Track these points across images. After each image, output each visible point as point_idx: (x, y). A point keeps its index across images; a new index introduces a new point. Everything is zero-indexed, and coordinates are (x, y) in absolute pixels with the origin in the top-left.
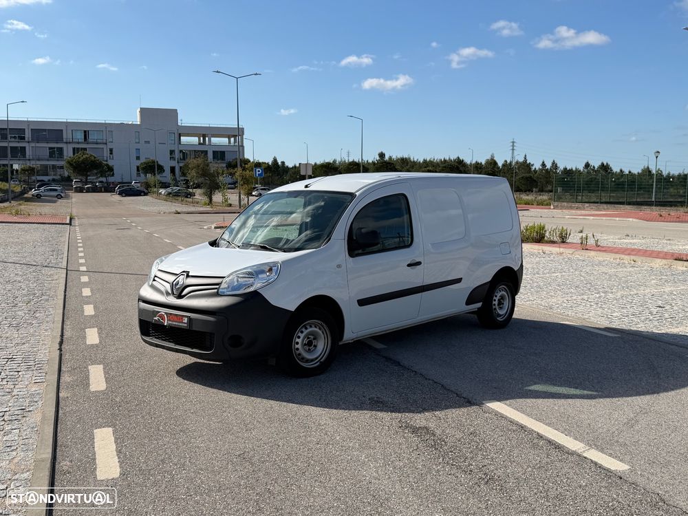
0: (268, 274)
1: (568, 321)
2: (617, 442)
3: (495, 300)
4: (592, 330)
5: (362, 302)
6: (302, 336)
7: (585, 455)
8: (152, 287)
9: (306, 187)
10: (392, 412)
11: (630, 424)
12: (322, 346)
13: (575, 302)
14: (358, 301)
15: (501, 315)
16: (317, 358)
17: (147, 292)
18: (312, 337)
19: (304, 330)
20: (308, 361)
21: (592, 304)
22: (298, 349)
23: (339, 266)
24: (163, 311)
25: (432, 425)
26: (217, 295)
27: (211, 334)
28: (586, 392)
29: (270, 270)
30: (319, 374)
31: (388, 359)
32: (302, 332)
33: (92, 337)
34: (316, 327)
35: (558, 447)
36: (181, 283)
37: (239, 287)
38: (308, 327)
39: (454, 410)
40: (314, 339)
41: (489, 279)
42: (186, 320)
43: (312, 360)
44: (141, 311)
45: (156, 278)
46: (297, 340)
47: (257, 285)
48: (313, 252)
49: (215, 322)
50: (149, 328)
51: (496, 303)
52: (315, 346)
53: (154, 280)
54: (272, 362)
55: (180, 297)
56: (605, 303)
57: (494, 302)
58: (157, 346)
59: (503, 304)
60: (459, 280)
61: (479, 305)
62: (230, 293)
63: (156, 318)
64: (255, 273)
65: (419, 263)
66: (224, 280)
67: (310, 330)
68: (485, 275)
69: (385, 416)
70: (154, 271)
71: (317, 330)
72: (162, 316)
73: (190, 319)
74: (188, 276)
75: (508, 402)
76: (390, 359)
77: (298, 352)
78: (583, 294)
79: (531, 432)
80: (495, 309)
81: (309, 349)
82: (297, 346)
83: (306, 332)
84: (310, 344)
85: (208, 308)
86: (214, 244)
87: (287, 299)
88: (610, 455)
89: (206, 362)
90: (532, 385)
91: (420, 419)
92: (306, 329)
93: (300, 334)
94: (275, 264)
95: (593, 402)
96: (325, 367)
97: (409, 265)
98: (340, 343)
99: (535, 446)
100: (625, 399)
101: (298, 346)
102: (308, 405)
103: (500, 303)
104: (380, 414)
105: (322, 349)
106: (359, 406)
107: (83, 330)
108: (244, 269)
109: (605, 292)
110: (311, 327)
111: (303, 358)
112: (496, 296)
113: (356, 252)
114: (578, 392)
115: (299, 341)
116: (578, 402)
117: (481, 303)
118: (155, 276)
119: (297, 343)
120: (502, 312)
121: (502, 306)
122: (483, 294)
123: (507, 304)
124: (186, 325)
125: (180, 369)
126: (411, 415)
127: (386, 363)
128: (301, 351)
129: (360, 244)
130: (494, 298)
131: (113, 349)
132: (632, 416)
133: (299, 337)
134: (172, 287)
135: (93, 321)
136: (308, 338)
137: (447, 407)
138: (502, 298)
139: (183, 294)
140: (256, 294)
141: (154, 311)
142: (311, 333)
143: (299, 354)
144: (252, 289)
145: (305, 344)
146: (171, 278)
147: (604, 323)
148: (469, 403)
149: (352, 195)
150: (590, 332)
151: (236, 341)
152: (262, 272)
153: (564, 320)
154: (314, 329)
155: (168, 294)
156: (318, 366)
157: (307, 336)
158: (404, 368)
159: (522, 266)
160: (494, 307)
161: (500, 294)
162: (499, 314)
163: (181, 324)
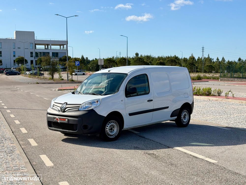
0: (96, 103)
1: (212, 124)
2: (216, 156)
3: (182, 116)
4: (221, 128)
5: (131, 114)
6: (109, 126)
7: (204, 159)
8: (52, 108)
9: (109, 71)
10: (141, 150)
11: (223, 152)
12: (116, 130)
13: (217, 118)
14: (129, 114)
15: (185, 122)
16: (114, 135)
17: (50, 111)
18: (112, 127)
19: (109, 124)
20: (111, 135)
21: (224, 119)
22: (107, 131)
23: (122, 101)
24: (57, 117)
25: (155, 153)
26: (79, 110)
27: (76, 125)
28: (210, 145)
29: (97, 102)
30: (115, 140)
31: (140, 136)
32: (109, 125)
33: (24, 131)
35: (196, 158)
36: (64, 107)
37: (86, 107)
38: (111, 123)
39: (163, 149)
40: (113, 127)
41: (180, 107)
42: (67, 120)
43: (112, 135)
44: (48, 118)
45: (54, 106)
47: (93, 107)
48: (112, 95)
49: (78, 120)
50: (52, 124)
51: (183, 117)
52: (113, 130)
53: (53, 106)
54: (98, 135)
55: (64, 112)
56: (229, 119)
58: (55, 130)
59: (186, 117)
60: (167, 107)
61: (176, 117)
62: (82, 110)
63: (55, 120)
64: (92, 103)
65: (152, 100)
66: (81, 106)
67: (111, 124)
68: (178, 106)
69: (140, 151)
70: (53, 103)
72: (57, 119)
73: (68, 120)
74: (67, 104)
75: (182, 147)
76: (141, 136)
77: (107, 132)
78: (221, 116)
79: (188, 154)
80: (182, 119)
81: (111, 131)
82: (107, 130)
83: (110, 125)
84: (111, 129)
85: (75, 115)
86: (73, 93)
87: (104, 112)
88: (213, 159)
89: (71, 137)
90: (192, 143)
91: (151, 152)
92: (110, 123)
93: (108, 125)
94: (99, 99)
95: (212, 147)
96: (116, 138)
97: (148, 101)
98: (123, 130)
99: (188, 157)
100: (224, 146)
102: (112, 148)
103: (184, 117)
104: (137, 151)
106: (131, 149)
107: (19, 128)
108: (88, 101)
109: (230, 115)
110: (112, 123)
111: (109, 134)
112: (183, 114)
113: (128, 96)
114: (208, 145)
115: (108, 128)
116: (207, 147)
117: (177, 117)
118: (54, 105)
119: (107, 129)
120: (185, 121)
121: (185, 118)
122: (177, 114)
123: (187, 117)
124: (67, 122)
125: (63, 140)
126: (148, 151)
127: (139, 138)
128: (108, 132)
129: (129, 93)
130: (182, 115)
131: (34, 134)
132: (224, 150)
133: (108, 127)
134: (61, 108)
135: (22, 125)
136: (111, 127)
137: (161, 149)
138: (185, 115)
140: (92, 110)
141: (54, 117)
143: (108, 133)
144: (91, 108)
145: (110, 129)
146: (60, 105)
147: (226, 125)
148: (169, 147)
149: (126, 74)
151: (85, 127)
152: (95, 102)
153: (210, 124)
154: (113, 124)
155: (59, 111)
156: (114, 138)
157: (110, 126)
158: (146, 139)
159: (193, 103)
161: (184, 113)
162: (184, 121)
163: (65, 122)
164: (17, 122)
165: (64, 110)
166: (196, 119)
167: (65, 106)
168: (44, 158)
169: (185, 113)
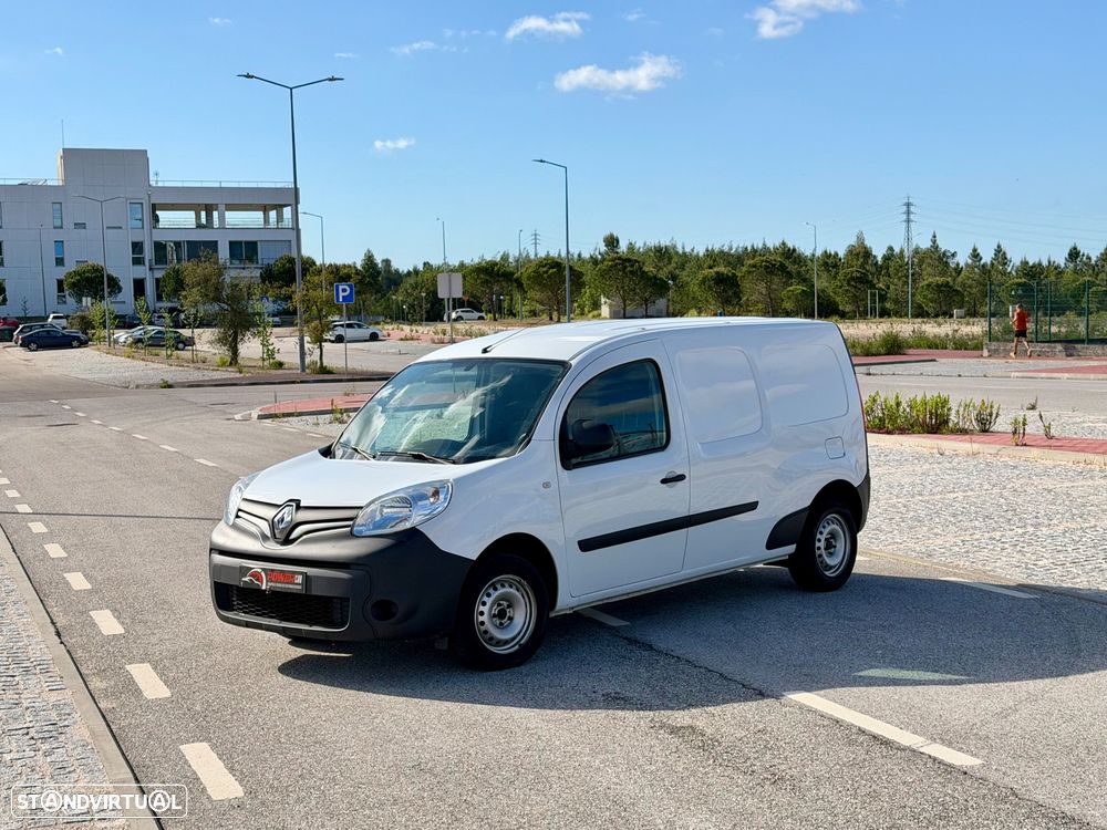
0: (432, 500)
1: (955, 575)
2: (976, 734)
3: (819, 540)
4: (1000, 590)
5: (587, 545)
6: (489, 601)
7: (921, 750)
8: (234, 526)
9: (485, 351)
10: (638, 709)
11: (1003, 715)
12: (522, 618)
13: (976, 543)
14: (580, 543)
15: (831, 568)
16: (514, 639)
17: (225, 537)
18: (505, 603)
19: (491, 591)
20: (500, 643)
21: (1007, 546)
22: (482, 623)
23: (546, 485)
24: (256, 566)
25: (700, 724)
26: (352, 535)
27: (344, 601)
28: (949, 677)
29: (436, 493)
30: (519, 665)
31: (632, 642)
32: (489, 595)
33: (108, 623)
34: (511, 587)
35: (886, 743)
36: (287, 519)
37: (385, 521)
38: (499, 586)
39: (735, 705)
40: (509, 606)
41: (809, 503)
42: (299, 579)
43: (507, 642)
44: (216, 570)
45: (240, 514)
46: (482, 608)
47: (415, 519)
48: (504, 462)
49: (350, 579)
50: (232, 597)
51: (822, 544)
52: (511, 619)
53: (237, 516)
54: (443, 645)
55: (287, 541)
56: (1030, 544)
57: (817, 544)
58: (248, 625)
59: (835, 547)
61: (791, 548)
62: (368, 533)
63: (246, 579)
64: (412, 499)
65: (681, 478)
66: (361, 513)
67: (501, 591)
68: (801, 496)
69: (631, 716)
70: (235, 502)
71: (513, 591)
72: (257, 576)
73: (307, 578)
74: (298, 507)
75: (822, 692)
76: (636, 642)
77: (483, 628)
78: (994, 530)
79: (850, 726)
80: (820, 556)
81: (501, 624)
82: (481, 619)
83: (495, 595)
84: (501, 615)
85: (337, 558)
86: (327, 452)
87: (465, 541)
88: (960, 750)
89: (322, 654)
90: (866, 669)
91: (681, 717)
92: (496, 589)
94: (443, 483)
95: (956, 689)
96: (525, 655)
97: (664, 481)
98: (552, 615)
99: (851, 743)
100: (1008, 684)
101: (484, 618)
102: (505, 705)
103: (829, 546)
104: (620, 713)
105: (521, 625)
106: (590, 704)
107: (85, 612)
108: (394, 492)
109: (1036, 526)
110: (503, 586)
111: (492, 638)
112: (821, 533)
113: (574, 461)
114: (937, 676)
115: (485, 610)
116: (933, 689)
117: (795, 546)
118: (240, 510)
120: (831, 561)
122: (796, 530)
123: (841, 546)
124: (300, 587)
125: (283, 665)
126: (669, 712)
127: (629, 647)
128: (489, 626)
129: (580, 448)
130: (819, 536)
131: (154, 640)
132: (1011, 704)
133: (484, 604)
134: (273, 526)
135: (97, 595)
136: (499, 605)
137: (725, 702)
138: (833, 535)
139: (292, 536)
140: (414, 534)
141: (241, 567)
142: (503, 597)
143: (486, 632)
144: (408, 525)
145: (494, 616)
146: (270, 513)
147: (1018, 577)
148: (762, 695)
149: (564, 365)
150: (989, 593)
151: (384, 610)
152: (423, 497)
153: (948, 574)
154: (507, 589)
155: (265, 537)
156: (514, 652)
158: (659, 652)
159: (867, 479)
160: (818, 552)
162: (827, 565)
163: (291, 586)
164: (78, 581)
165: (286, 532)
166: (881, 551)
167: (288, 515)
168: (201, 757)
169: (831, 526)
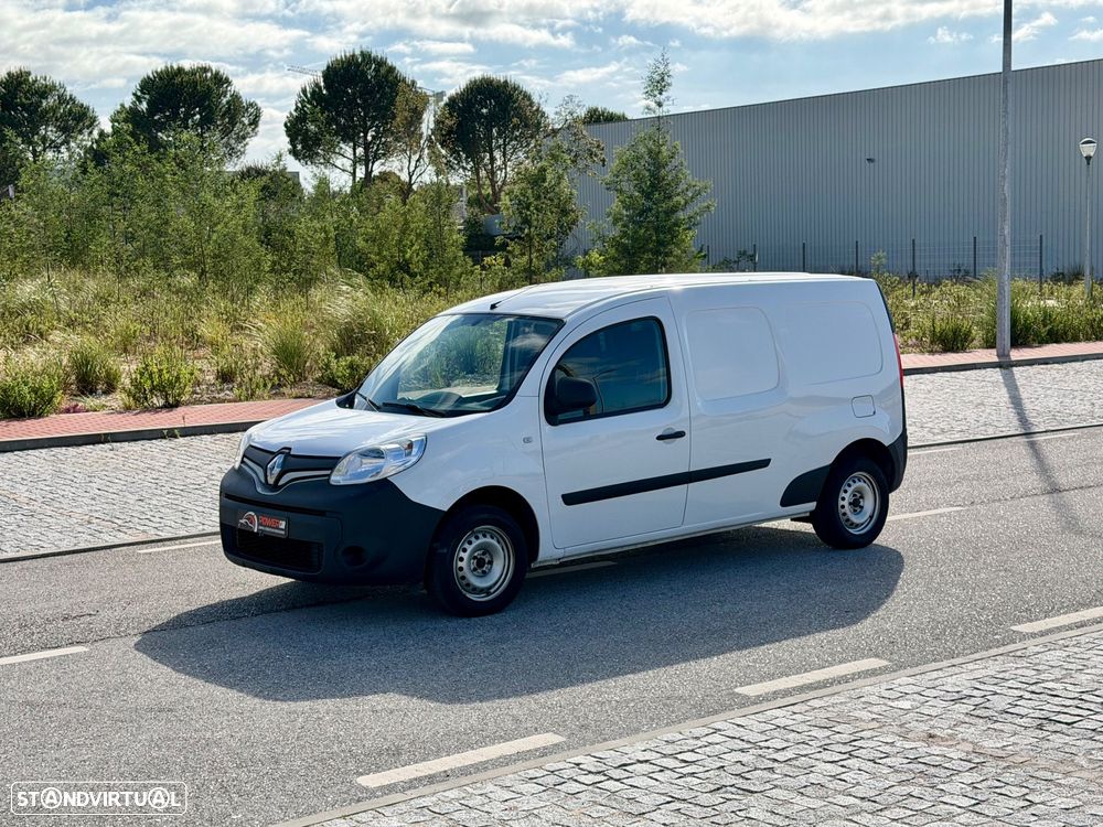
60: (764, 463)
93: (466, 546)
119: (461, 559)
121: (859, 509)
157: (477, 551)
161: (854, 486)
